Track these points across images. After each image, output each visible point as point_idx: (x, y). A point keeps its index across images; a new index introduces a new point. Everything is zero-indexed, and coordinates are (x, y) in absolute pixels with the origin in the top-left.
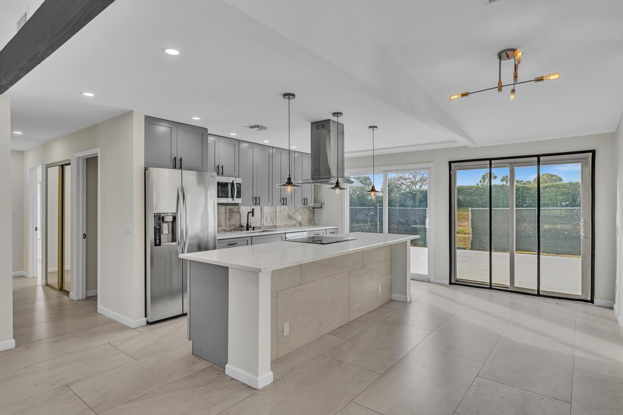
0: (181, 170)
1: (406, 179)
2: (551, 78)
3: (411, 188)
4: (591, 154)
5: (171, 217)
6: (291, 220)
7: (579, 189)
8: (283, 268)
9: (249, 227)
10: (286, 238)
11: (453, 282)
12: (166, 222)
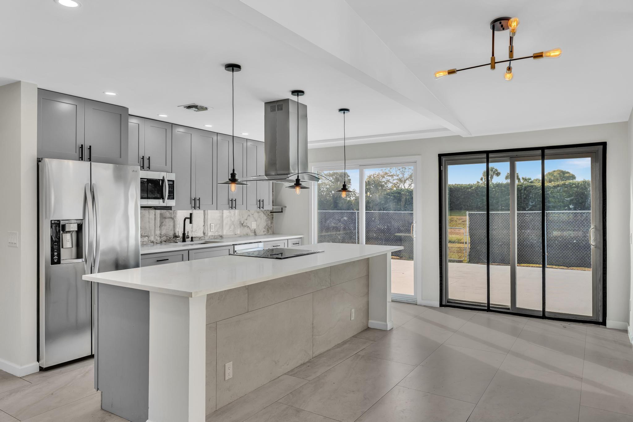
0: (90, 162)
1: (392, 176)
2: (552, 54)
3: (399, 187)
4: (602, 147)
5: (76, 225)
6: (242, 227)
7: (588, 189)
8: (225, 291)
9: (186, 237)
10: (234, 251)
11: (444, 303)
12: (69, 232)
